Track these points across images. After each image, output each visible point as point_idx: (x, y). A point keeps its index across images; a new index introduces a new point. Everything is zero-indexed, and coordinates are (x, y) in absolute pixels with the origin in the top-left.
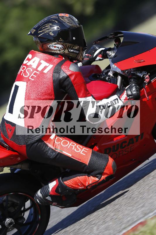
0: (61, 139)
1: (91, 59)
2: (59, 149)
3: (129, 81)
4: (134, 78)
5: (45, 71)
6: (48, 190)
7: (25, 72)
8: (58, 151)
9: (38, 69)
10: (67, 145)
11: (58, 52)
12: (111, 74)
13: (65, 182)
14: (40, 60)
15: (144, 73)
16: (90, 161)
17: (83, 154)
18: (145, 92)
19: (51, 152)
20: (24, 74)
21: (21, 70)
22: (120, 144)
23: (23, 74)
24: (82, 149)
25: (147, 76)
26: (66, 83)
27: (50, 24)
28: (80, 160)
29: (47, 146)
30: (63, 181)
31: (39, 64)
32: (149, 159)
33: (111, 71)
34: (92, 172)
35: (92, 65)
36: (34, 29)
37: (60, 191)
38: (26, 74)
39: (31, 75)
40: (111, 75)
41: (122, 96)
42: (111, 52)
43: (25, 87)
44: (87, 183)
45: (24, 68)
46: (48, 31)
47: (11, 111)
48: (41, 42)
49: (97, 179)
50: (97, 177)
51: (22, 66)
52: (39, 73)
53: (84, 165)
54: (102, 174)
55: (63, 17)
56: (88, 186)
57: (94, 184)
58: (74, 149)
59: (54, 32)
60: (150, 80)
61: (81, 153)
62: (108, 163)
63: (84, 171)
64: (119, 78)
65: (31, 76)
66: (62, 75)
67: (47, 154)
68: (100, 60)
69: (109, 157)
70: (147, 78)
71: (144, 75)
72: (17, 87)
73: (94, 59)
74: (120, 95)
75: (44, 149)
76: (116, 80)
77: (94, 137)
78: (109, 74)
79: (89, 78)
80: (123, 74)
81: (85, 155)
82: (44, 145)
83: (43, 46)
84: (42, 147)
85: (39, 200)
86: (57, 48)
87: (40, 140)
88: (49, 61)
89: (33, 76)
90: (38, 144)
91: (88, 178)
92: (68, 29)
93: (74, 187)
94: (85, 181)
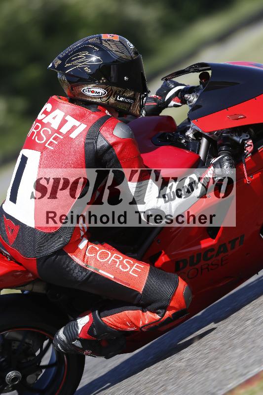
0: (98, 249)
2: (93, 266)
3: (218, 150)
4: (228, 146)
5: (73, 135)
6: (75, 330)
7: (39, 134)
8: (91, 269)
9: (61, 131)
10: (107, 260)
11: (98, 100)
12: (190, 134)
13: (104, 319)
14: (65, 116)
15: (244, 136)
16: (145, 287)
17: (134, 274)
18: (245, 169)
19: (79, 271)
20: (37, 138)
21: (32, 129)
22: (202, 254)
23: (35, 137)
24: (132, 266)
25: (250, 142)
26: (107, 157)
27: (86, 53)
28: (129, 285)
30: (101, 317)
31: (64, 122)
33: (190, 129)
34: (149, 304)
35: (160, 115)
37: (96, 334)
38: (40, 138)
40: (191, 136)
42: (193, 96)
44: (141, 323)
45: (37, 127)
46: (82, 65)
47: (13, 199)
48: (70, 82)
49: (158, 317)
50: (158, 313)
51: (35, 124)
52: (62, 138)
53: (135, 293)
54: (166, 308)
55: (109, 40)
56: (142, 327)
57: (152, 325)
58: (119, 266)
59: (91, 67)
60: (255, 148)
61: (130, 273)
62: (177, 288)
64: (204, 141)
65: (48, 142)
66: (101, 143)
67: (72, 274)
70: (248, 146)
71: (244, 140)
72: (25, 159)
73: (165, 105)
75: (67, 267)
76: (198, 144)
77: (158, 241)
78: (186, 134)
79: (152, 141)
80: (210, 136)
81: (137, 276)
82: (66, 260)
83: (72, 90)
84: (64, 263)
85: (61, 345)
86: (96, 95)
87: (61, 252)
88: (79, 117)
89: (51, 142)
90: (56, 258)
91: (143, 314)
92: (114, 62)
93: (120, 327)
94: (138, 318)
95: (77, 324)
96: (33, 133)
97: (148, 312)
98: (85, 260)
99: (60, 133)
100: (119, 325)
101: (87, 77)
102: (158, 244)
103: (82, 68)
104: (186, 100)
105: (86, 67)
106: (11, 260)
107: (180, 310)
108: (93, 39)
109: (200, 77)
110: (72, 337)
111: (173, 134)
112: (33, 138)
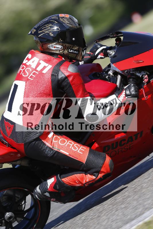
0: (59, 138)
1: (92, 57)
3: (128, 81)
4: (133, 78)
6: (46, 186)
7: (24, 71)
9: (37, 69)
10: (65, 144)
11: (57, 52)
12: (111, 73)
13: (63, 179)
14: (39, 61)
15: (143, 73)
16: (87, 160)
17: (80, 152)
18: (144, 92)
19: (49, 151)
20: (23, 74)
21: (20, 69)
22: (119, 142)
24: (79, 148)
25: (146, 76)
27: (50, 25)
28: (78, 159)
29: (45, 144)
30: (61, 179)
31: (39, 64)
32: (150, 155)
33: (111, 70)
34: (89, 170)
35: (93, 63)
36: (35, 28)
37: (58, 188)
38: (25, 74)
39: (30, 75)
40: (111, 74)
41: (121, 96)
42: (112, 51)
43: (24, 87)
44: (84, 181)
45: (23, 68)
46: (48, 32)
47: (10, 109)
48: (41, 42)
49: (94, 177)
50: (94, 175)
51: (22, 66)
52: (38, 73)
53: (81, 164)
54: (99, 172)
56: (85, 184)
57: (91, 182)
58: (71, 148)
59: (53, 33)
60: (149, 80)
61: (78, 151)
62: (105, 161)
63: (81, 169)
64: (119, 77)
66: (61, 76)
67: (44, 153)
68: (101, 58)
69: (107, 156)
70: (146, 78)
71: (143, 75)
72: (16, 86)
73: (95, 58)
74: (118, 95)
75: (42, 148)
76: (115, 79)
77: (93, 135)
78: (109, 73)
79: (89, 77)
80: (123, 74)
81: (82, 153)
82: (41, 144)
83: (43, 46)
84: (40, 146)
85: (38, 196)
86: (57, 49)
87: (38, 139)
88: (48, 61)
89: (32, 76)
90: (35, 143)
91: (85, 176)
92: (67, 30)
93: (72, 184)
94: (82, 179)
95: (47, 183)
96: (21, 71)
97: (88, 175)
98: (52, 144)
99: (37, 71)
100: (72, 183)
101: (51, 39)
102: (93, 137)
103: (48, 34)
104: (108, 54)
105: (50, 33)
106: (8, 146)
107: (107, 173)
108: (54, 17)
109: (116, 40)
110: (44, 191)
111: (101, 73)
112: (21, 74)
